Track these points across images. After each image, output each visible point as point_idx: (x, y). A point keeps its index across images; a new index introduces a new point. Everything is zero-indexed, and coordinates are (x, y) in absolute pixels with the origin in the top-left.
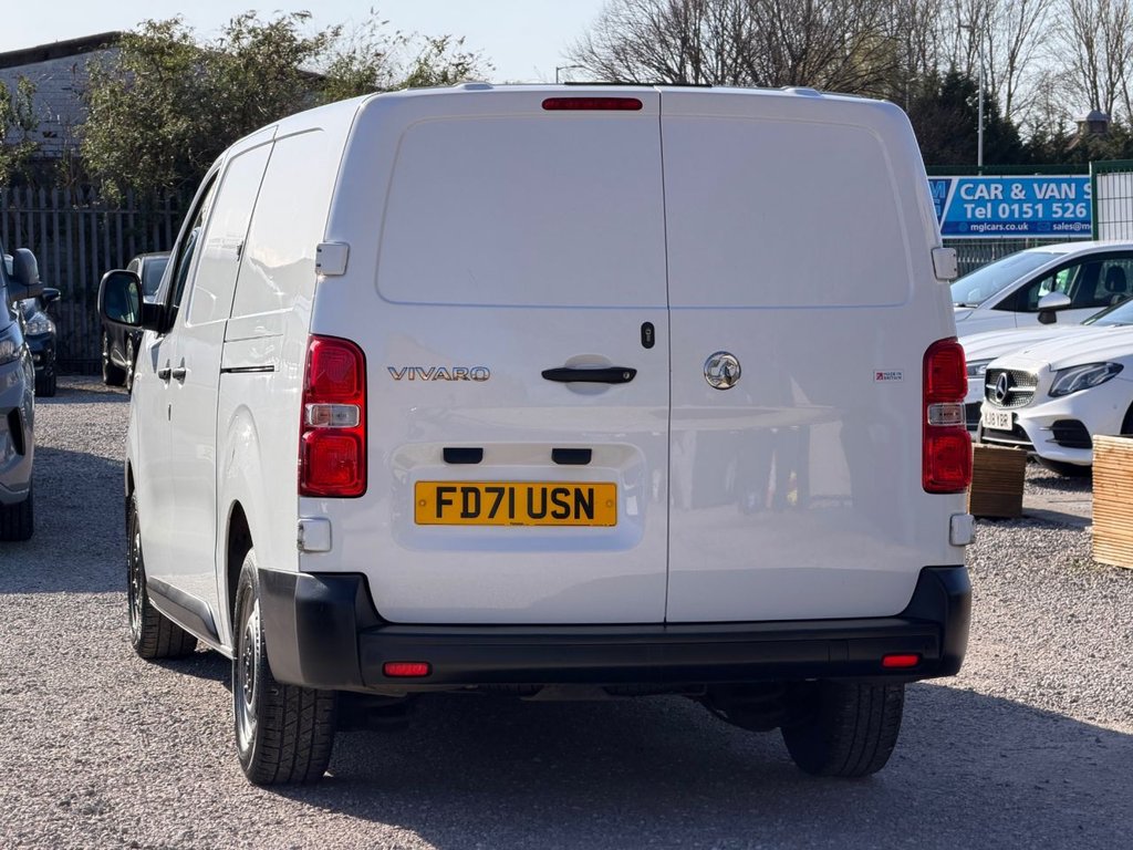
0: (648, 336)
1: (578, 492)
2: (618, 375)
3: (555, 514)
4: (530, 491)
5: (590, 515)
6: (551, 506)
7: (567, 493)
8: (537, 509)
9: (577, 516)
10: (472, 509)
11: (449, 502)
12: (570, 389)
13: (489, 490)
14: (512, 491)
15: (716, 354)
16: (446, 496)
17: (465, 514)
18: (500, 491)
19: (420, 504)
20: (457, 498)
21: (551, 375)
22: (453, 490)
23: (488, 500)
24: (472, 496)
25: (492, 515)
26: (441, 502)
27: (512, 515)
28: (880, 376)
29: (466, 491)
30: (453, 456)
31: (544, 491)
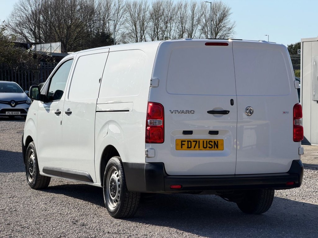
0: (232, 102)
1: (214, 142)
2: (225, 112)
3: (209, 147)
4: (203, 141)
5: (217, 148)
6: (208, 146)
7: (212, 142)
8: (205, 146)
10: (189, 146)
11: (184, 144)
12: (214, 116)
13: (193, 141)
14: (199, 141)
15: (248, 107)
16: (183, 143)
17: (188, 147)
18: (196, 142)
19: (177, 145)
20: (186, 143)
21: (209, 112)
22: (185, 141)
23: (193, 144)
24: (189, 143)
25: (194, 148)
26: (182, 145)
27: (199, 148)
28: (284, 112)
29: (188, 142)
30: (185, 133)
31: (207, 141)
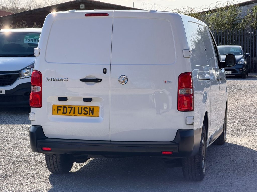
0: (105, 71)
1: (90, 108)
2: (97, 81)
3: (84, 114)
4: (78, 108)
5: (93, 114)
6: (83, 112)
7: (87, 109)
8: (80, 112)
9: (89, 114)
10: (65, 112)
11: (60, 110)
12: (86, 84)
13: (69, 107)
14: (74, 108)
15: (122, 76)
16: (59, 108)
17: (64, 113)
18: (72, 108)
19: (54, 110)
20: (62, 109)
21: (82, 80)
22: (61, 107)
23: (69, 110)
24: (65, 109)
25: (69, 113)
26: (58, 110)
27: (74, 114)
28: (166, 82)
29: (64, 107)
30: (60, 99)
31: (82, 108)
